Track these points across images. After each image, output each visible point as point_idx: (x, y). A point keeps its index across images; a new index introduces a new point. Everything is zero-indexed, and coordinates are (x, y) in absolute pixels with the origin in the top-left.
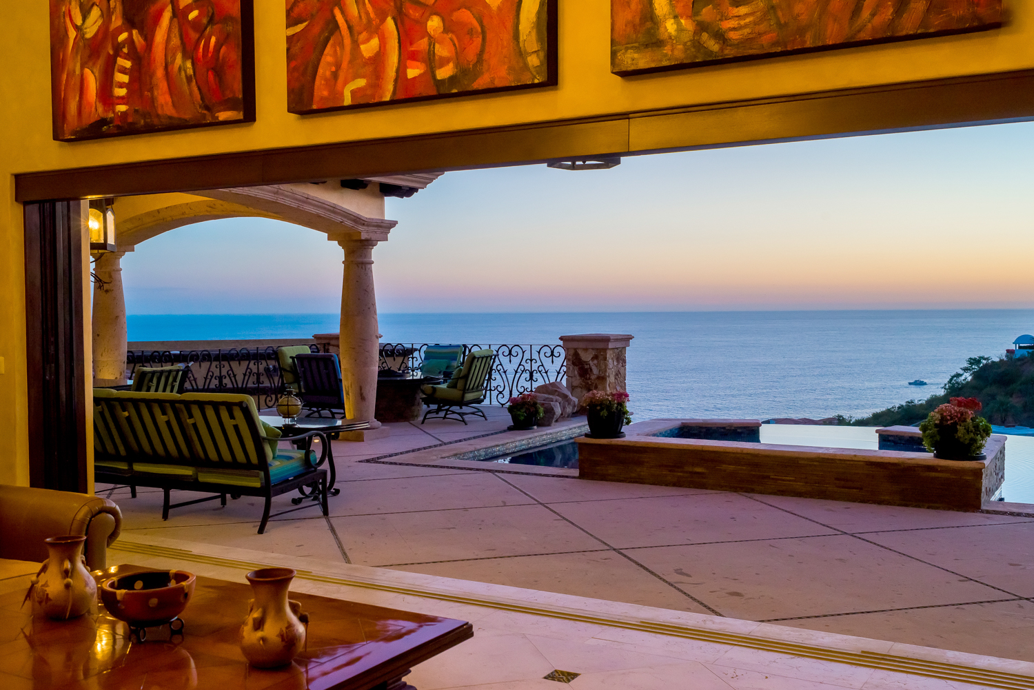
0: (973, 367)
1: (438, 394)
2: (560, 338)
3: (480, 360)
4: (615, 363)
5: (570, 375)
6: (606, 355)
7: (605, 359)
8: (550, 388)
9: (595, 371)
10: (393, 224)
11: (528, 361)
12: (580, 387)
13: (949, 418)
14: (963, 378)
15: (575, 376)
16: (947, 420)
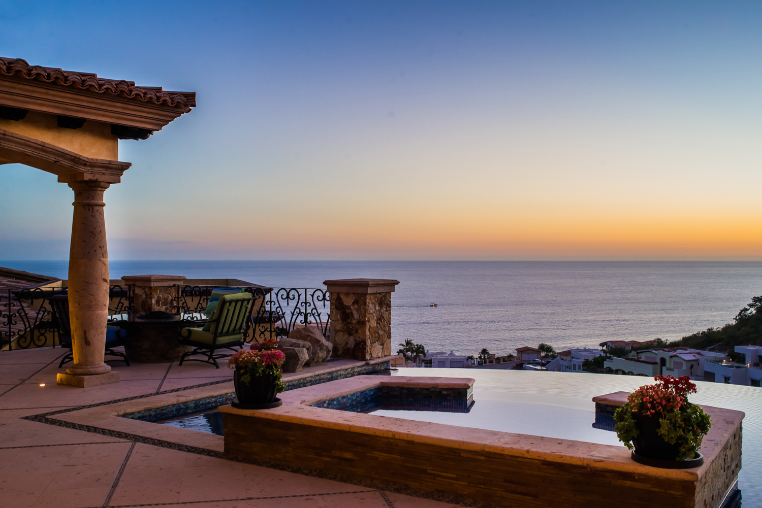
0: (757, 303)
1: (193, 337)
2: (324, 283)
3: (233, 304)
4: (377, 308)
5: (333, 318)
6: (366, 300)
7: (365, 304)
8: (303, 332)
9: (356, 315)
10: (127, 166)
11: (303, 304)
12: (342, 331)
13: (649, 405)
14: (749, 312)
15: (338, 320)
16: (648, 409)
